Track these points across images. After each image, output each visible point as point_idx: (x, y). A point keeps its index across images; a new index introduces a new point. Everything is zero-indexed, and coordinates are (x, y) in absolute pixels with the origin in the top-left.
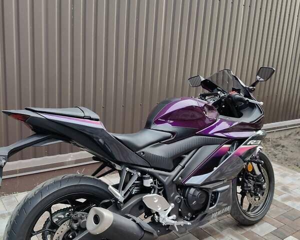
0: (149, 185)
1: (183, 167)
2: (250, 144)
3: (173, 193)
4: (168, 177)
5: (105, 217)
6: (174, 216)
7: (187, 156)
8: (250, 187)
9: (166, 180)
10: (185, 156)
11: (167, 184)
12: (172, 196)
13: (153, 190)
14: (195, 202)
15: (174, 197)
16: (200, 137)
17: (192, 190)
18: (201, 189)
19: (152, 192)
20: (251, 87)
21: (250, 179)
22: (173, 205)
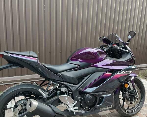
0: (63, 91)
1: (83, 83)
4: (74, 88)
6: (77, 108)
7: (86, 77)
8: (126, 96)
9: (73, 88)
10: (85, 77)
11: (73, 91)
12: (76, 97)
14: (89, 101)
17: (88, 95)
19: (65, 94)
20: (127, 42)
21: (127, 92)
22: (76, 101)
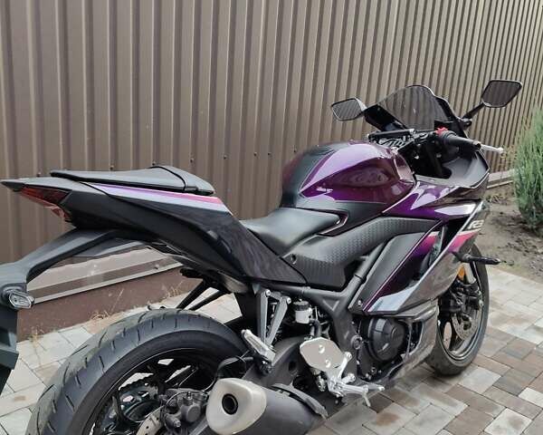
0: (306, 321)
1: (363, 280)
2: (472, 229)
3: (348, 333)
4: (338, 302)
5: (253, 398)
6: (351, 377)
7: (367, 257)
8: (459, 307)
9: (335, 307)
10: (364, 257)
11: (337, 314)
12: (345, 337)
13: (313, 330)
14: (387, 345)
15: (349, 339)
16: (390, 218)
17: (381, 324)
18: (396, 320)
19: (312, 334)
20: (466, 120)
21: (460, 291)
22: (348, 354)
